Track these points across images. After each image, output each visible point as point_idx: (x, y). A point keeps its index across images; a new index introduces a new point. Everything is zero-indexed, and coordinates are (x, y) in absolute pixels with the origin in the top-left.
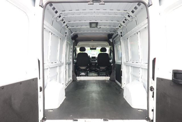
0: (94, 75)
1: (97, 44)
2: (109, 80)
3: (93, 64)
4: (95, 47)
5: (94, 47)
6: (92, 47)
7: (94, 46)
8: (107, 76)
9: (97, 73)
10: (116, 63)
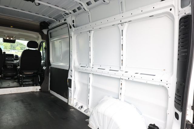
0: (11, 85)
1: (20, 35)
2: (39, 90)
3: (8, 67)
4: (14, 39)
5: (12, 39)
6: (8, 38)
7: (12, 37)
8: (36, 85)
9: (17, 81)
10: (52, 66)
